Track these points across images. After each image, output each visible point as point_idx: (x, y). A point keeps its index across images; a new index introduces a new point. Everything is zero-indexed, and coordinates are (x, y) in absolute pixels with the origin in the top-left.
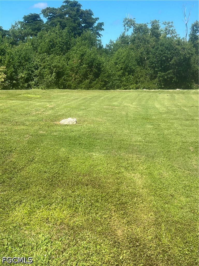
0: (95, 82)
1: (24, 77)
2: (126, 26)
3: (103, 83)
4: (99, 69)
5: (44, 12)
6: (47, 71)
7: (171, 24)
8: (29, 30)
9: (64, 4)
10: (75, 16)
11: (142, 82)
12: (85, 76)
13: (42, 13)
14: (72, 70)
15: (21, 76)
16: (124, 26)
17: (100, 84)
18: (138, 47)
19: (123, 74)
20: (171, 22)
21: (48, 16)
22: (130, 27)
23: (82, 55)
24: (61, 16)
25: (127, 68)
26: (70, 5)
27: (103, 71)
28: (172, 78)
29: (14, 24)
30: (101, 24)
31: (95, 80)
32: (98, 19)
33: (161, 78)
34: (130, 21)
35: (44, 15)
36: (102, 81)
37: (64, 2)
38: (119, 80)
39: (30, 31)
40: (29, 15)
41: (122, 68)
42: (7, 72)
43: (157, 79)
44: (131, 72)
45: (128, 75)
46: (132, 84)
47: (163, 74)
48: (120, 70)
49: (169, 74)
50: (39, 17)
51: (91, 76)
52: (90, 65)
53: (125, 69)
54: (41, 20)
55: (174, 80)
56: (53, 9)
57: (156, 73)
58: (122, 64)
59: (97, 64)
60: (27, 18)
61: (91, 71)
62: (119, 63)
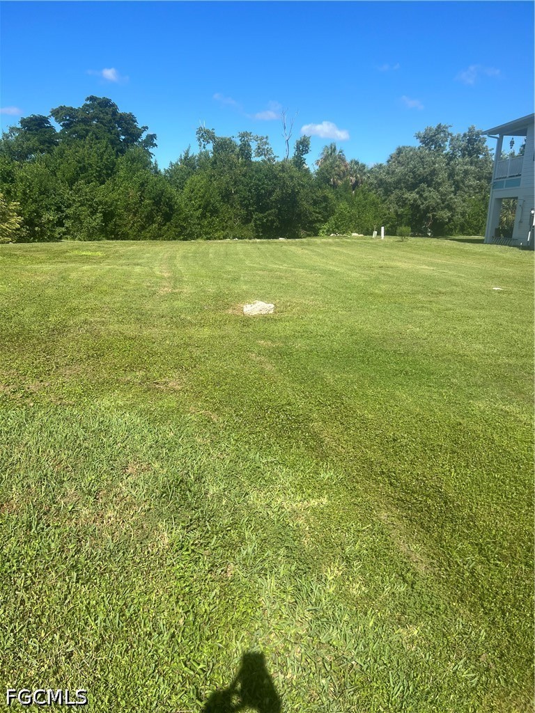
0: (165, 228)
1: (53, 220)
2: (202, 140)
3: (179, 229)
4: (171, 207)
5: (55, 113)
6: (85, 211)
7: (264, 140)
8: (34, 142)
9: (88, 103)
10: (110, 122)
11: (230, 228)
12: (150, 219)
13: (52, 115)
14: (127, 208)
15: (48, 219)
16: (199, 140)
17: (174, 231)
18: (221, 173)
19: (203, 216)
20: (265, 137)
21: (63, 120)
22: (208, 142)
23: (142, 185)
24: (85, 121)
25: (208, 205)
26: (99, 104)
27: (177, 210)
28: (272, 221)
29: (7, 132)
30: (152, 137)
31: (165, 225)
32: (147, 128)
33: (258, 222)
34: (207, 132)
35: (56, 119)
36: (176, 227)
37: (87, 99)
38: (199, 224)
39: (37, 144)
40: (31, 118)
41: (200, 206)
42: (22, 212)
43: (252, 224)
44: (215, 212)
45: (211, 217)
46: (217, 230)
47: (261, 215)
48: (197, 209)
49: (269, 215)
50: (48, 122)
51: (159, 219)
52: (157, 202)
53: (205, 208)
54: (51, 127)
55: (275, 224)
56: (72, 109)
57: (250, 214)
58: (200, 199)
59: (168, 198)
60: (28, 122)
61: (158, 212)
62: (195, 199)
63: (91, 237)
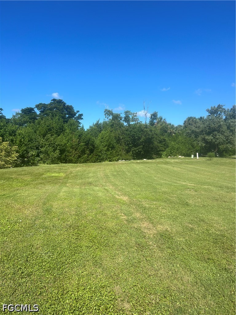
0: (90, 156)
1: (35, 154)
4: (93, 146)
5: (37, 106)
6: (51, 149)
7: (135, 115)
8: (27, 118)
9: (52, 102)
10: (62, 109)
11: (121, 155)
12: (83, 152)
13: (36, 107)
14: (73, 148)
15: (32, 154)
16: (105, 115)
17: (95, 158)
18: (116, 130)
19: (108, 150)
20: (135, 113)
21: (41, 109)
24: (51, 109)
26: (57, 102)
28: (141, 151)
29: (15, 114)
30: (81, 115)
32: (79, 111)
33: (134, 152)
34: (109, 111)
35: (38, 108)
36: (96, 156)
37: (52, 100)
38: (106, 154)
41: (106, 146)
42: (19, 151)
43: (131, 153)
44: (113, 148)
45: (111, 150)
46: (114, 156)
47: (135, 149)
49: (139, 148)
50: (34, 110)
51: (88, 152)
53: (109, 146)
54: (35, 112)
55: (142, 153)
56: (45, 104)
57: (130, 148)
58: (106, 142)
60: (25, 110)
61: (87, 148)
62: (104, 142)
63: (53, 162)
